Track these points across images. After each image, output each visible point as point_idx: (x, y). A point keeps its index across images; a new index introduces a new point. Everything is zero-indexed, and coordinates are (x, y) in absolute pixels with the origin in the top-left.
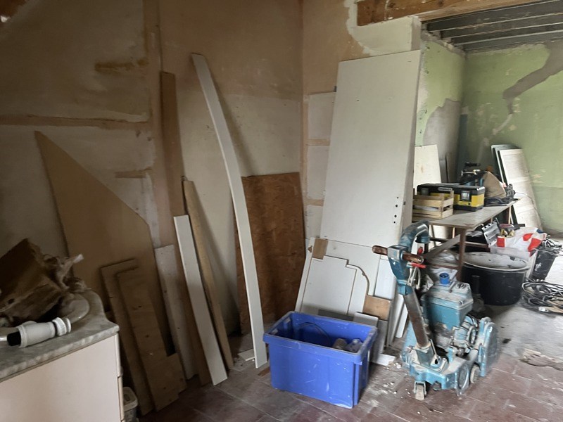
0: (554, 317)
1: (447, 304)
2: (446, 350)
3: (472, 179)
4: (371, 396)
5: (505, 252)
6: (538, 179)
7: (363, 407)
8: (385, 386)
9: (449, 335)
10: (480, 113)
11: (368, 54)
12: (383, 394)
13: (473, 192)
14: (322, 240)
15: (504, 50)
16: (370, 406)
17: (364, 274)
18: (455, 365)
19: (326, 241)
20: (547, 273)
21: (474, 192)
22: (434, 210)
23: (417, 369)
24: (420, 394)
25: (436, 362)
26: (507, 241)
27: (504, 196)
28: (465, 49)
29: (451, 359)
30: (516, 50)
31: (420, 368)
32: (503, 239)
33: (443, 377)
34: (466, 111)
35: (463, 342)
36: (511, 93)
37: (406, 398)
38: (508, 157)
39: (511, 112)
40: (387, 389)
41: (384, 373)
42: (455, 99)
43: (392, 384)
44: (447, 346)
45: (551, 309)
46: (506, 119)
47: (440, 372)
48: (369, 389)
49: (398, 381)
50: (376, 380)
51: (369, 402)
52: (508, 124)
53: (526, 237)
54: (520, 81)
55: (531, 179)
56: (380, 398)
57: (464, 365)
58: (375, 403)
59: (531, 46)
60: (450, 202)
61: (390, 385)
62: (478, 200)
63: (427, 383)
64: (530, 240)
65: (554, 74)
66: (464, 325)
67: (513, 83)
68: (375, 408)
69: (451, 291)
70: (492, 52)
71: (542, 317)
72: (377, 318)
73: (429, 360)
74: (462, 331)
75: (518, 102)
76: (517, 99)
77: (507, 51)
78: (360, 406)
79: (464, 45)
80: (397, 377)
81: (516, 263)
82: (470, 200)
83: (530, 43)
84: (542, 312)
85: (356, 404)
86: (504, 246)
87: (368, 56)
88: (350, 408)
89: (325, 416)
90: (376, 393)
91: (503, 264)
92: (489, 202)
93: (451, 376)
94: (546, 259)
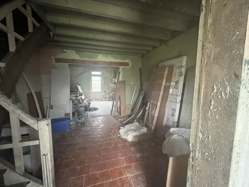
5: (84, 103)
6: (84, 91)
13: (77, 94)
14: (51, 105)
17: (63, 110)
19: (53, 105)
20: (90, 106)
24: (80, 125)
26: (84, 101)
30: (79, 68)
31: (79, 121)
33: (82, 121)
35: (84, 115)
37: (77, 126)
38: (79, 87)
39: (79, 79)
40: (74, 126)
44: (82, 116)
45: (92, 110)
52: (78, 81)
53: (86, 100)
60: (74, 96)
63: (80, 123)
65: (85, 73)
66: (84, 113)
68: (73, 129)
71: (91, 112)
73: (80, 119)
75: (79, 77)
81: (86, 105)
87: (58, 69)
89: (66, 133)
90: (72, 127)
91: (84, 105)
92: (80, 95)
93: (84, 120)
94: (89, 104)
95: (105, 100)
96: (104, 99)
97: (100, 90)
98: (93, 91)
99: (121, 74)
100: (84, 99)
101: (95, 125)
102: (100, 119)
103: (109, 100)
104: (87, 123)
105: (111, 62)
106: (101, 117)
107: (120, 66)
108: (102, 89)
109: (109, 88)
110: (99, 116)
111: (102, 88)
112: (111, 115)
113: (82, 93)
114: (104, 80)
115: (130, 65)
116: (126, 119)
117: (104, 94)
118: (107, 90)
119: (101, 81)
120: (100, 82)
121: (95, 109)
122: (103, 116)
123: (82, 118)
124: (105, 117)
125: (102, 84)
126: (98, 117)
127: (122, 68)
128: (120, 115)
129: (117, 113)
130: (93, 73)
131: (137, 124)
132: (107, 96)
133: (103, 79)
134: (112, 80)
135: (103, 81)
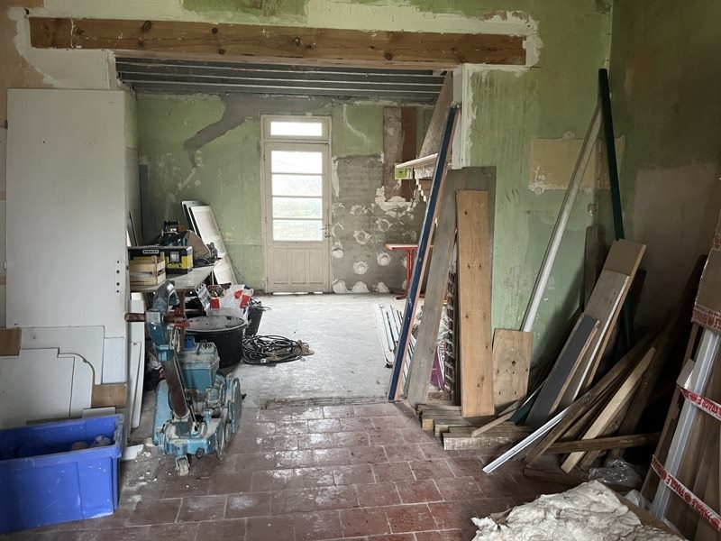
0: (275, 366)
1: (198, 367)
2: (202, 415)
3: (174, 239)
4: (129, 494)
5: (221, 313)
6: (229, 237)
7: (125, 507)
8: (141, 478)
9: (203, 398)
10: (161, 165)
11: (52, 85)
12: (143, 486)
14: (11, 330)
15: (179, 96)
16: (132, 503)
17: (85, 361)
18: (212, 427)
19: (18, 331)
20: (257, 328)
21: (183, 252)
22: (147, 275)
23: (177, 445)
24: (184, 470)
25: (196, 429)
26: (221, 301)
27: (210, 255)
28: (134, 87)
29: (208, 422)
30: (191, 98)
31: (179, 442)
32: (218, 300)
33: (204, 441)
34: (144, 161)
35: (216, 401)
36: (192, 145)
37: (168, 479)
38: (199, 213)
39: (195, 166)
40: (144, 481)
41: (134, 467)
42: (132, 146)
43: (148, 473)
44: (203, 410)
45: (271, 359)
46: (191, 172)
47: (201, 438)
48: (124, 488)
49: (154, 469)
50: (129, 476)
51: (130, 500)
52: (192, 179)
53: (237, 295)
54: (199, 132)
55: (223, 237)
56: (140, 491)
57: (220, 424)
58: (138, 498)
59: (206, 96)
60: (162, 265)
61: (146, 476)
62: (188, 261)
63: (189, 455)
64: (241, 297)
65: (232, 128)
66: (216, 384)
67: (193, 134)
68: (139, 502)
69: (198, 353)
70: (166, 97)
71: (264, 368)
72: (114, 408)
73: (189, 430)
74: (214, 391)
75: (199, 155)
76: (198, 152)
77: (182, 97)
78: (121, 507)
79: (133, 83)
80: (150, 465)
81: (233, 322)
82: (180, 261)
83: (206, 92)
84: (264, 364)
85: (116, 507)
86: (218, 307)
87: (51, 87)
88: (111, 513)
89: (83, 533)
90: (135, 488)
91: (220, 325)
92: (197, 263)
93: (211, 438)
94: (255, 314)
95: (349, 291)
96: (340, 287)
97: (315, 232)
98: (277, 237)
99: (465, 121)
100: (227, 286)
101: (286, 473)
102: (321, 427)
103: (373, 292)
104: (234, 457)
105: (398, 37)
106: (327, 410)
107: (462, 60)
108: (327, 226)
109: (369, 222)
110: (315, 402)
111: (330, 220)
112: (392, 397)
113: (211, 246)
114: (339, 171)
115: (533, 55)
116: (502, 440)
117: (338, 254)
118: (356, 234)
119: (326, 175)
120: (316, 186)
121: (290, 351)
122: (341, 401)
123: (200, 419)
124: (351, 415)
125: (328, 197)
126: (309, 413)
127: (476, 78)
128: (457, 400)
129: (432, 389)
130: (279, 128)
131: (609, 500)
132: (361, 269)
133: (335, 166)
134: (388, 172)
135: (335, 177)
